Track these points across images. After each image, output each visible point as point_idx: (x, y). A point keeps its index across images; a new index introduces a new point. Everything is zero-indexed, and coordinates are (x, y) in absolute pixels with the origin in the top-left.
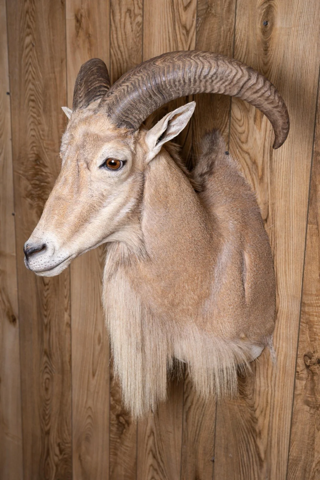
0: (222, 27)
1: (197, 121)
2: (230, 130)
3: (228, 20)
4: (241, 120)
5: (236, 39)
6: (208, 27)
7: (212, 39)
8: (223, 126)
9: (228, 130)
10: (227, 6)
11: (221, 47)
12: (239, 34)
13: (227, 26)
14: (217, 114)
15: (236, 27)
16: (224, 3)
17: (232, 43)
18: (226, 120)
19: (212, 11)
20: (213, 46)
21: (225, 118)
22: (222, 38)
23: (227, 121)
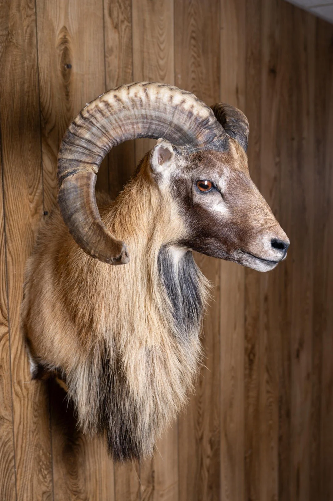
0: (25, 62)
1: (9, 179)
2: (43, 185)
3: (31, 55)
4: (53, 172)
5: (40, 79)
6: (10, 59)
7: (16, 74)
8: (36, 181)
9: (42, 186)
10: (28, 38)
11: (26, 86)
12: (43, 73)
13: (30, 61)
14: (29, 167)
15: (39, 65)
16: (24, 33)
17: (37, 83)
18: (39, 174)
19: (13, 39)
20: (17, 84)
21: (38, 171)
22: (26, 75)
23: (40, 176)
